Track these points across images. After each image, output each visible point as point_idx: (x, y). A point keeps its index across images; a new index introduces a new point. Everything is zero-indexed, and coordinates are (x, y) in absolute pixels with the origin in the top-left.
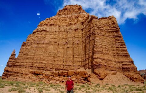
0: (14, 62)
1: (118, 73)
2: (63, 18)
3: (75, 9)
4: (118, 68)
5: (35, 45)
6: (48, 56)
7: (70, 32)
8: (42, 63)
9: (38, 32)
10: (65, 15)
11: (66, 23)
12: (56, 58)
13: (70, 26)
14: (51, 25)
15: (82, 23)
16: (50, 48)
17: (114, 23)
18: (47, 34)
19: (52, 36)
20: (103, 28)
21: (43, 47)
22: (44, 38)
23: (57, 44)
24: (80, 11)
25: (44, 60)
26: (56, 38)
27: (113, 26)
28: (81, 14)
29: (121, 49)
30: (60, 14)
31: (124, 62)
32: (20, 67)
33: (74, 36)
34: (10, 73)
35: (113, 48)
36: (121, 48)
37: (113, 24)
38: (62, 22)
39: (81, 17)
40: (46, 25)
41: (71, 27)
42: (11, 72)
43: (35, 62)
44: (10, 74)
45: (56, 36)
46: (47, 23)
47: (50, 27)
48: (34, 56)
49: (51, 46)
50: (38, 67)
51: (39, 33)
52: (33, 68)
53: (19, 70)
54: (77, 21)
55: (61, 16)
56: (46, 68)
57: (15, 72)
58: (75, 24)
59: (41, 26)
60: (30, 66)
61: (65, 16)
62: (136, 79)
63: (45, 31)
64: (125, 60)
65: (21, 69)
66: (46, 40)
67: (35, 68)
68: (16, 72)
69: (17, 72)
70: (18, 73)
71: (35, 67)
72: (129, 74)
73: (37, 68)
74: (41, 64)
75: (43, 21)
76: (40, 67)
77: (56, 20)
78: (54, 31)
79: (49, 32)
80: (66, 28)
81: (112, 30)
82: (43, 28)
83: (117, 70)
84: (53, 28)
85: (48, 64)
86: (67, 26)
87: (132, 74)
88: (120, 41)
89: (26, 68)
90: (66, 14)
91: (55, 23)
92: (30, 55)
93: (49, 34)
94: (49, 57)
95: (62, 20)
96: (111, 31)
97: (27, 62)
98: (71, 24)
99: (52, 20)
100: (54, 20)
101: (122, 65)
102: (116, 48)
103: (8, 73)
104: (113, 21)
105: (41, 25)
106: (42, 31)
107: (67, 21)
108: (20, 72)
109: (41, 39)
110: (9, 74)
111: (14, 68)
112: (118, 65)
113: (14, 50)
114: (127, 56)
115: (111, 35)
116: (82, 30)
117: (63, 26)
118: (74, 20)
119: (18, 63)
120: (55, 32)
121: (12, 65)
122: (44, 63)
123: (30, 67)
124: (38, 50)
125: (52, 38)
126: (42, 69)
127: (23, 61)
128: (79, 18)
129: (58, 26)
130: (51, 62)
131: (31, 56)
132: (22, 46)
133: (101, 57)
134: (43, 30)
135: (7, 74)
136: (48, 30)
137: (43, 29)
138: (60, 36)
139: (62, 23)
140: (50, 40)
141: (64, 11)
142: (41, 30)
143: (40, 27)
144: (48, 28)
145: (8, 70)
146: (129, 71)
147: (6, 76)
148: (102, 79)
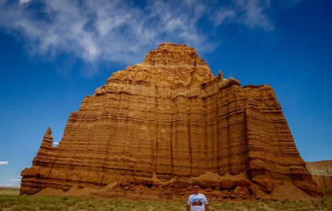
0: (51, 155)
1: (286, 182)
2: (161, 71)
3: (183, 53)
4: (284, 174)
5: (109, 123)
6: (139, 147)
7: (181, 102)
8: (129, 161)
9: (113, 96)
10: (165, 64)
11: (168, 81)
12: (155, 152)
13: (180, 89)
14: (139, 82)
15: (204, 86)
16: (142, 132)
17: (273, 99)
18: (131, 100)
19: (144, 106)
20: (257, 106)
21: (127, 129)
22: (127, 108)
23: (156, 123)
24: (194, 60)
25: (131, 156)
26: (152, 110)
27: (271, 103)
28: (198, 66)
29: (286, 143)
30: (153, 60)
31: (293, 165)
32: (73, 169)
33: (189, 111)
34: (44, 181)
35: (274, 141)
36: (286, 141)
37: (270, 99)
38: (160, 77)
39: (198, 73)
40: (128, 82)
41: (182, 92)
42: (48, 178)
43: (111, 157)
44: (46, 183)
45: (152, 106)
46: (130, 78)
47: (138, 87)
48: (108, 145)
49: (143, 128)
50: (120, 169)
51: (115, 98)
52: (109, 171)
53: (71, 175)
54: (192, 80)
55: (156, 66)
56: (138, 171)
57: (58, 179)
58: (188, 87)
59: (117, 83)
60: (102, 167)
61: (164, 66)
62: (314, 192)
63: (126, 93)
64: (293, 162)
65: (74, 171)
66: (131, 114)
67: (112, 171)
68: (60, 178)
69: (65, 178)
70: (67, 180)
71: (113, 169)
72: (303, 184)
73: (118, 172)
74: (127, 163)
75: (119, 72)
76: (127, 170)
77: (148, 72)
78: (146, 96)
79: (136, 97)
80: (169, 92)
81: (270, 109)
82: (122, 88)
83: (283, 177)
84: (145, 90)
85: (142, 162)
86: (172, 88)
87: (307, 184)
88: (284, 131)
89: (89, 170)
90: (167, 62)
91: (148, 80)
92: (99, 142)
93: (135, 100)
94: (143, 150)
95: (160, 74)
96: (269, 111)
97: (91, 158)
98: (180, 85)
99: (141, 73)
100: (143, 72)
101: (291, 169)
102: (279, 141)
103: (40, 181)
104: (270, 95)
105: (117, 80)
106: (121, 93)
107: (171, 78)
108: (75, 180)
109: (121, 110)
110: (42, 183)
111: (54, 170)
112: (284, 170)
113: (49, 128)
114: (296, 155)
115: (269, 118)
116: (204, 99)
117: (164, 87)
118: (186, 78)
119: (63, 159)
120: (148, 99)
121: (48, 163)
122: (133, 162)
123: (101, 169)
124: (117, 134)
125: (143, 111)
126: (129, 172)
127: (77, 155)
128: (196, 75)
129: (153, 87)
130: (148, 159)
131: (100, 144)
132: (70, 120)
133: (261, 157)
134: (124, 92)
135: (38, 182)
136: (133, 92)
137: (124, 90)
138: (160, 108)
139: (161, 81)
140: (141, 114)
141: (160, 54)
142: (119, 90)
143: (115, 85)
144: (133, 89)
145: (41, 173)
146: (302, 179)
147: (36, 187)
148: (269, 193)
